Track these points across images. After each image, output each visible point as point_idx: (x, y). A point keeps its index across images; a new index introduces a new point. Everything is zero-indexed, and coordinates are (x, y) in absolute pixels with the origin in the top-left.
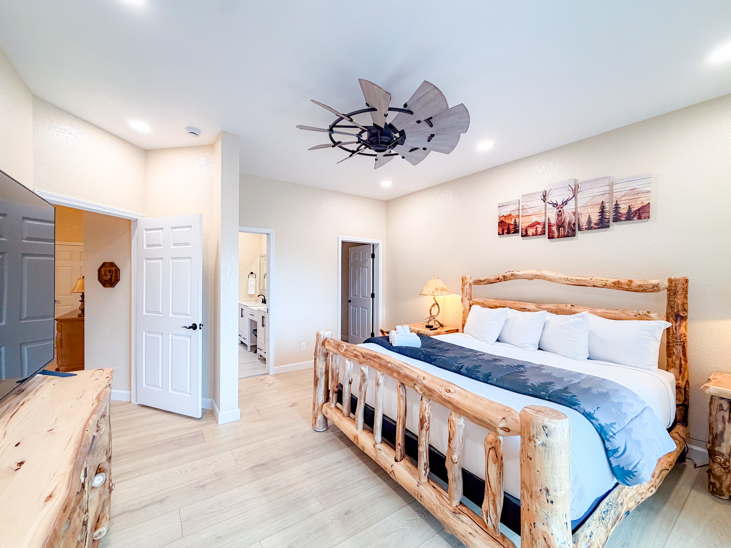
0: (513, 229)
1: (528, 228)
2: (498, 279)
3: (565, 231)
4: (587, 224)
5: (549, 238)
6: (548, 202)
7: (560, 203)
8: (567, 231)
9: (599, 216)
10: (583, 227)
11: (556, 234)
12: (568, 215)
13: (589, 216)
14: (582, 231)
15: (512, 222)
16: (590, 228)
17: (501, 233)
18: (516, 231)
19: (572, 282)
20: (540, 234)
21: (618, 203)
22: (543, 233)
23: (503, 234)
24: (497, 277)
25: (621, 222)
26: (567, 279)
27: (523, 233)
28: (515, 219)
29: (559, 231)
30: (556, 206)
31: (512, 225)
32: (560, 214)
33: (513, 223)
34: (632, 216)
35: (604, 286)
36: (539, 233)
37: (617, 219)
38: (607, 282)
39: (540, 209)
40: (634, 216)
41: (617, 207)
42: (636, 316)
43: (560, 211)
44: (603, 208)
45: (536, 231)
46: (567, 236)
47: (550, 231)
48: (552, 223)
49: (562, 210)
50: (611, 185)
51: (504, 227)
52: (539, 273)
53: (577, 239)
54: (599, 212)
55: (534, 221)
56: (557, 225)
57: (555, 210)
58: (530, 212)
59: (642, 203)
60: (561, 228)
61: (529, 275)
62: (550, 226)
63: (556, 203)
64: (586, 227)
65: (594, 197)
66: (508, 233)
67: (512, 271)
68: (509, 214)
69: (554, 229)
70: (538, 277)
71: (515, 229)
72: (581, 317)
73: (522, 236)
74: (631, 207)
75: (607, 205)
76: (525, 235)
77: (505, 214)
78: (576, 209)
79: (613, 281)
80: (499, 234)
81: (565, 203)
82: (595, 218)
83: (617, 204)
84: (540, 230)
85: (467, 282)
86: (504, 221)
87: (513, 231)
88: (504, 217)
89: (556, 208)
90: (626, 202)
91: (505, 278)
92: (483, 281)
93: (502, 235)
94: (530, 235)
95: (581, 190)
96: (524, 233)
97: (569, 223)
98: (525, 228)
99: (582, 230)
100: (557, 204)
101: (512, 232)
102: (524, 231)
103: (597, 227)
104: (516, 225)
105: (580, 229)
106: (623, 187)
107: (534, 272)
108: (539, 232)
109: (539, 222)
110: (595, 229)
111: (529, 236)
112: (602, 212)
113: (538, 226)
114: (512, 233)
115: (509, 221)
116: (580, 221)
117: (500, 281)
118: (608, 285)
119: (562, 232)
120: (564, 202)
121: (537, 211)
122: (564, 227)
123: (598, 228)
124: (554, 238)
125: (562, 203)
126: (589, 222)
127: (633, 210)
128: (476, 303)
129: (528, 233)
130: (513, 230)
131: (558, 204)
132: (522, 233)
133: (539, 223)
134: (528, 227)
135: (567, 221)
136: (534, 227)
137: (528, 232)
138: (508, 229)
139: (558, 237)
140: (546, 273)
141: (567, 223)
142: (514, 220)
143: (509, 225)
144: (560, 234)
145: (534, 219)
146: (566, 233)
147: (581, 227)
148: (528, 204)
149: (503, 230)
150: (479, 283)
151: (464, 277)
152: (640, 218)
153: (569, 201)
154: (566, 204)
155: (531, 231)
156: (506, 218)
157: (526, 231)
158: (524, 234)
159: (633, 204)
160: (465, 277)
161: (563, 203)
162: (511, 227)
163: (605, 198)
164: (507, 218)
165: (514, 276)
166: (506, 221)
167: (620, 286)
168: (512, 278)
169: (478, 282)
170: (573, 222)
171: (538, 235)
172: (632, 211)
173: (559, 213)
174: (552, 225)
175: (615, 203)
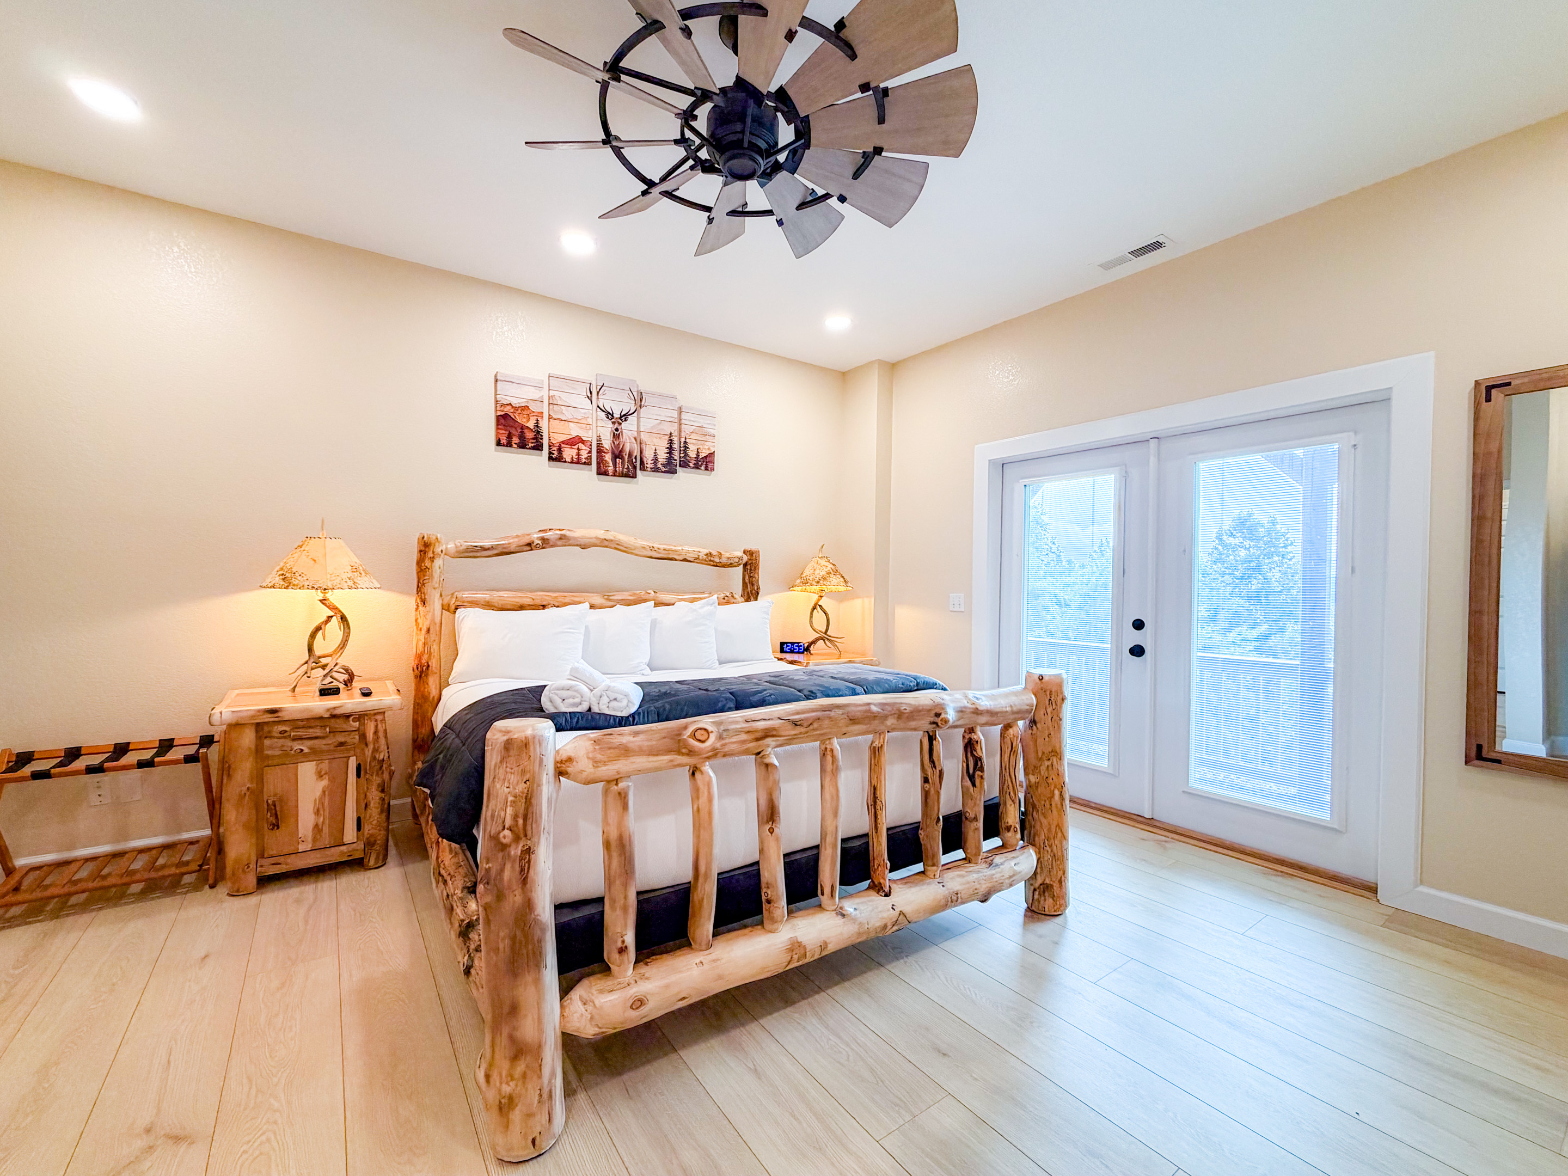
0: (533, 439)
1: (563, 445)
2: (529, 544)
3: (624, 466)
4: (653, 462)
5: (599, 473)
6: (598, 406)
7: (617, 415)
8: (626, 466)
9: (667, 453)
10: (648, 466)
11: (611, 469)
12: (628, 439)
13: (655, 450)
14: (644, 472)
15: (531, 424)
16: (655, 470)
17: (505, 441)
18: (538, 447)
19: (659, 553)
20: (585, 463)
21: (687, 440)
22: (588, 463)
23: (509, 444)
24: (526, 540)
25: (689, 470)
26: (652, 549)
27: (553, 454)
28: (537, 420)
29: (615, 464)
30: (612, 419)
31: (532, 430)
32: (616, 436)
33: (532, 428)
34: (700, 463)
35: (697, 560)
36: (584, 460)
37: (684, 464)
38: (700, 554)
39: (585, 413)
40: (702, 464)
41: (685, 446)
42: (724, 599)
43: (617, 430)
44: (671, 442)
45: (578, 454)
46: (627, 476)
47: (600, 461)
48: (605, 446)
49: (619, 428)
50: (680, 411)
51: (513, 431)
52: (609, 536)
53: (637, 483)
54: (668, 448)
55: (574, 434)
56: (613, 453)
57: (609, 424)
58: (567, 414)
59: (709, 449)
60: (618, 460)
61: (591, 538)
62: (600, 451)
63: (611, 412)
64: (652, 466)
65: (660, 423)
66: (522, 446)
67: (560, 530)
68: (523, 405)
69: (608, 457)
70: (606, 543)
71: (537, 442)
72: (712, 605)
73: (551, 459)
74: (700, 451)
75: (676, 439)
76: (556, 458)
77: (515, 402)
78: (639, 432)
79: (705, 553)
80: (499, 443)
81: (624, 417)
82: (663, 456)
83: (685, 442)
84: (584, 454)
85: (442, 551)
86: (513, 417)
87: (533, 445)
88: (513, 407)
89: (610, 422)
90: (694, 441)
91: (545, 543)
92: (488, 549)
93: (507, 446)
94: (567, 460)
95: (646, 404)
96: (556, 453)
97: (630, 455)
98: (558, 445)
99: (645, 470)
100: (612, 415)
101: (531, 445)
102: (555, 448)
103: (664, 469)
104: (538, 432)
105: (643, 468)
106: (692, 419)
107: (601, 534)
108: (583, 457)
109: (584, 439)
110: (662, 472)
111: (565, 462)
112: (671, 449)
113: (581, 445)
114: (530, 448)
115: (525, 420)
116: (644, 454)
117: (532, 550)
118: (701, 557)
119: (619, 469)
120: (624, 415)
121: (580, 418)
122: (622, 458)
123: (665, 472)
124: (608, 475)
125: (619, 416)
126: (656, 460)
127: (702, 455)
128: (469, 602)
129: (564, 456)
130: (532, 443)
131: (614, 415)
132: (550, 453)
133: (583, 442)
134: (563, 442)
135: (627, 449)
136: (574, 445)
137: (564, 453)
138: (522, 436)
139: (614, 475)
140: (622, 538)
141: (627, 454)
142: (535, 422)
143: (523, 427)
144: (617, 470)
145: (574, 431)
146: (625, 470)
147: (646, 465)
148: (563, 396)
149: (510, 437)
150: (478, 554)
151: (434, 538)
152: (706, 469)
153: (629, 415)
154: (626, 420)
155: (569, 453)
156: (517, 410)
157: (560, 450)
158: (555, 456)
159: (701, 447)
160: (437, 538)
161: (621, 417)
162: (529, 435)
163: (674, 428)
164: (519, 411)
165: (564, 540)
166: (517, 417)
167: (712, 559)
168: (560, 543)
169: (477, 551)
170: (635, 455)
171: (582, 464)
172: (700, 457)
173: (616, 433)
174: (606, 451)
175: (683, 440)
